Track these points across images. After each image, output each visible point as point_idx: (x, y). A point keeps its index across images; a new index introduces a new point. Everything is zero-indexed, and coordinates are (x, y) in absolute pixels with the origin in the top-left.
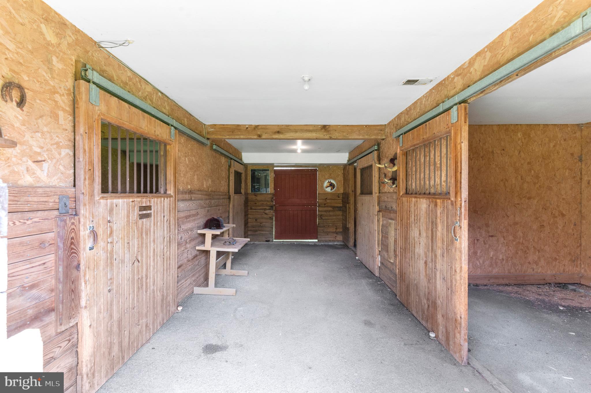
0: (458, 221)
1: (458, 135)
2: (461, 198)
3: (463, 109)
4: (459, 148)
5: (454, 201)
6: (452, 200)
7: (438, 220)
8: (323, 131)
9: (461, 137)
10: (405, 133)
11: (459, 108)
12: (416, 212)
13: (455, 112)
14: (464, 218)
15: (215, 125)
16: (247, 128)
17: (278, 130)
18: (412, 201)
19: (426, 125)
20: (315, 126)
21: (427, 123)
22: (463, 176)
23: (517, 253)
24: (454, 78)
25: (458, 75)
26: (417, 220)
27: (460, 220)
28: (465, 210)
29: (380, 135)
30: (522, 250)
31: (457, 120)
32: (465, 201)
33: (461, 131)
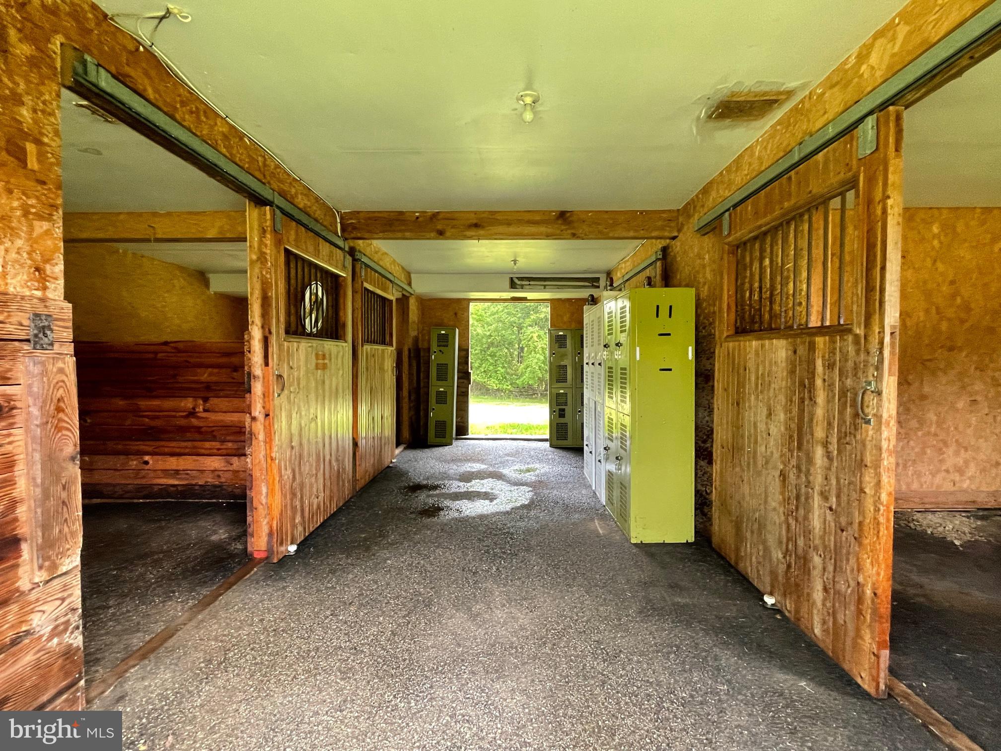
0: (871, 378)
1: (878, 183)
2: (882, 327)
3: (892, 118)
4: (879, 212)
5: (863, 334)
6: (858, 332)
7: (819, 382)
8: (560, 222)
9: (885, 184)
10: (735, 206)
11: (882, 120)
12: (761, 369)
13: (870, 131)
14: (890, 369)
15: (358, 212)
16: (417, 218)
17: (475, 221)
18: (751, 346)
19: (790, 178)
20: (544, 213)
21: (792, 173)
22: (888, 276)
23: (925, 453)
24: (823, 94)
25: (832, 86)
26: (764, 384)
27: (879, 378)
28: (892, 353)
29: (668, 229)
30: (934, 446)
31: (875, 148)
32: (892, 334)
33: (886, 170)
